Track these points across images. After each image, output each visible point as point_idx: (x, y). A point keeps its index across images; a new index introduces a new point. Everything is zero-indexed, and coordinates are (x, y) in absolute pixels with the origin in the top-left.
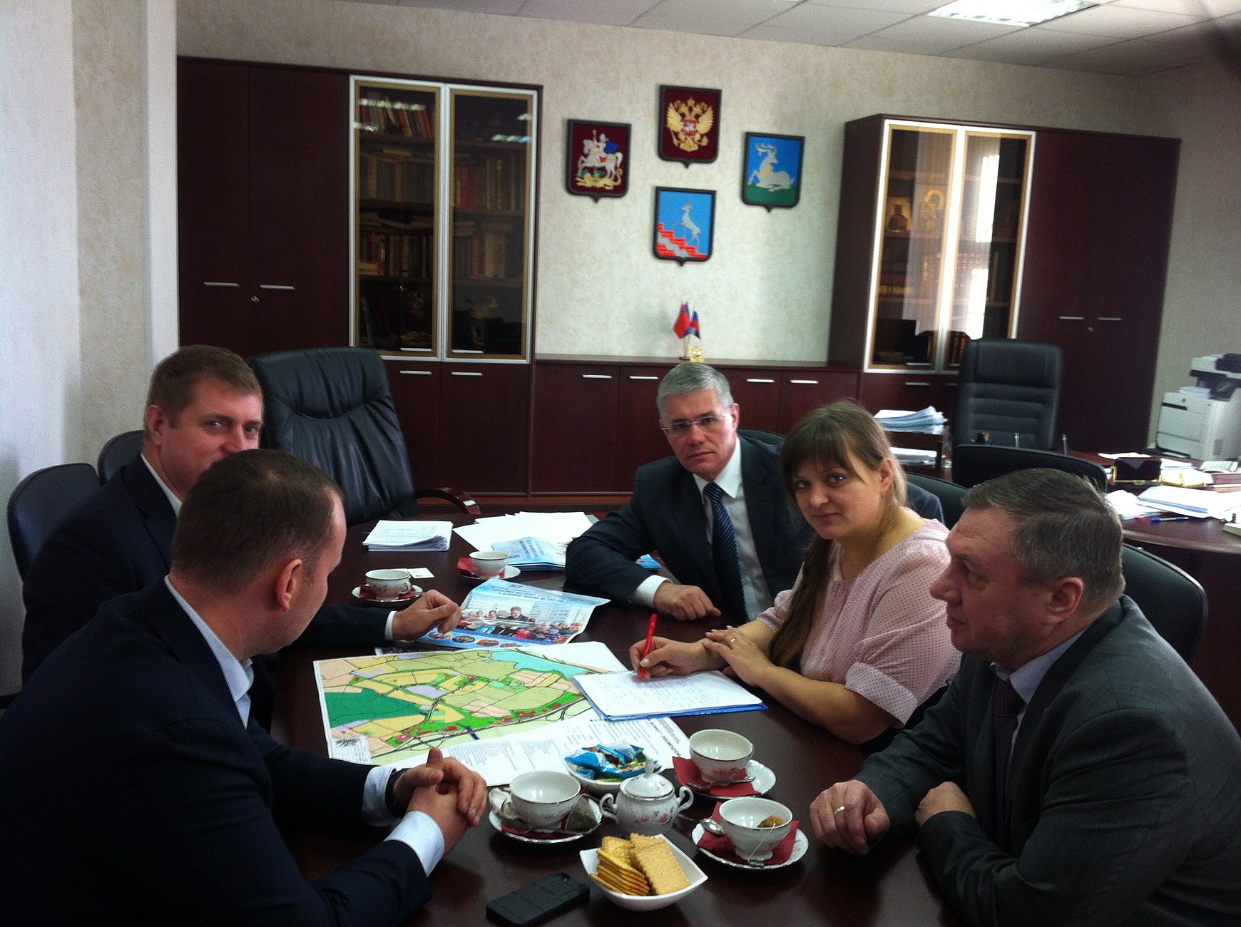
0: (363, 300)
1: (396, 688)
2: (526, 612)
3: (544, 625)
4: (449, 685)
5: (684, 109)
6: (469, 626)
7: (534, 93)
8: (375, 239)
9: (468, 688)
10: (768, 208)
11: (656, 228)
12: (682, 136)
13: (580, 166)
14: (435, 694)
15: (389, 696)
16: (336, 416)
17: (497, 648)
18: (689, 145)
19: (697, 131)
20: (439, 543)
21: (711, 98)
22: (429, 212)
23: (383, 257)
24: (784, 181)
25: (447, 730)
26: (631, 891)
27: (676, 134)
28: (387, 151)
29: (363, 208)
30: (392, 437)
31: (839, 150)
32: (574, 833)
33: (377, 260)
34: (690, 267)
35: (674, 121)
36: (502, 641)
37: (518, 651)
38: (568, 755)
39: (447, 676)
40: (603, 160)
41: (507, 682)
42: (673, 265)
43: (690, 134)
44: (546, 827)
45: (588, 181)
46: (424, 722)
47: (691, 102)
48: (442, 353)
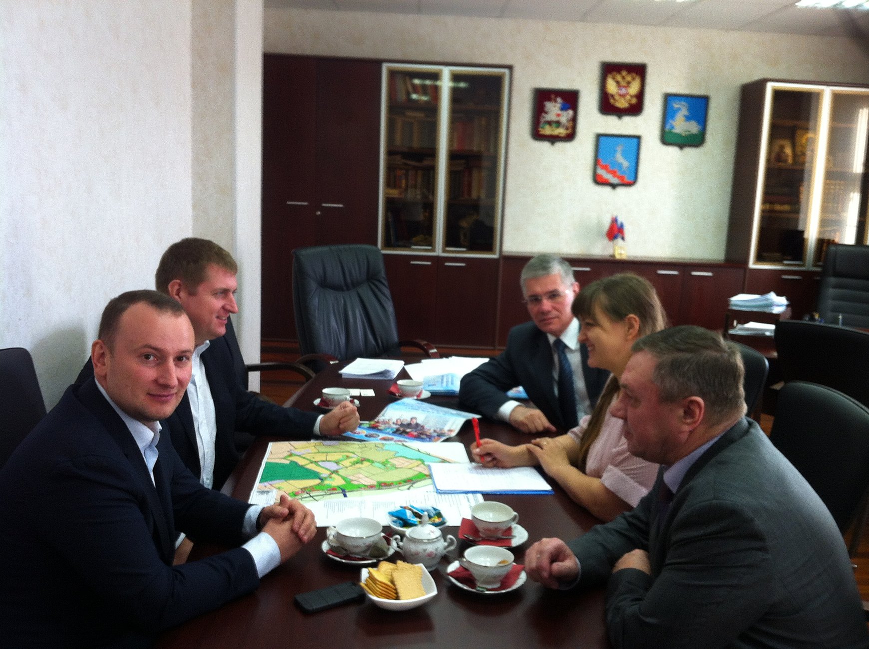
0: (389, 214)
1: (312, 462)
2: (420, 421)
3: (430, 430)
4: (347, 463)
5: (619, 78)
6: (379, 428)
7: (507, 71)
8: (400, 173)
9: (358, 465)
10: (681, 146)
11: (596, 163)
12: (617, 97)
13: (542, 120)
14: (334, 467)
15: (305, 467)
16: (348, 289)
17: (392, 442)
18: (622, 104)
19: (628, 94)
20: (387, 375)
21: (639, 70)
22: (432, 153)
23: (403, 185)
24: (693, 128)
25: (329, 490)
26: (381, 596)
27: (613, 96)
28: (409, 114)
29: (390, 153)
30: (385, 305)
31: (736, 105)
32: (371, 558)
33: (400, 187)
34: (621, 190)
35: (612, 87)
36: (396, 438)
37: (403, 445)
38: (390, 511)
39: (348, 457)
40: (558, 115)
41: (384, 464)
42: (608, 189)
43: (623, 96)
44: (357, 554)
45: (547, 130)
46: (318, 485)
47: (624, 73)
48: (439, 249)
